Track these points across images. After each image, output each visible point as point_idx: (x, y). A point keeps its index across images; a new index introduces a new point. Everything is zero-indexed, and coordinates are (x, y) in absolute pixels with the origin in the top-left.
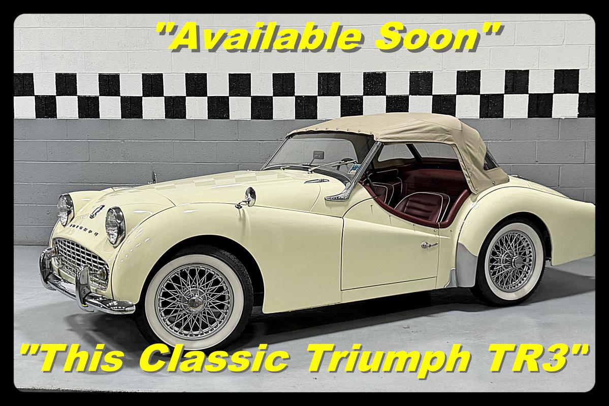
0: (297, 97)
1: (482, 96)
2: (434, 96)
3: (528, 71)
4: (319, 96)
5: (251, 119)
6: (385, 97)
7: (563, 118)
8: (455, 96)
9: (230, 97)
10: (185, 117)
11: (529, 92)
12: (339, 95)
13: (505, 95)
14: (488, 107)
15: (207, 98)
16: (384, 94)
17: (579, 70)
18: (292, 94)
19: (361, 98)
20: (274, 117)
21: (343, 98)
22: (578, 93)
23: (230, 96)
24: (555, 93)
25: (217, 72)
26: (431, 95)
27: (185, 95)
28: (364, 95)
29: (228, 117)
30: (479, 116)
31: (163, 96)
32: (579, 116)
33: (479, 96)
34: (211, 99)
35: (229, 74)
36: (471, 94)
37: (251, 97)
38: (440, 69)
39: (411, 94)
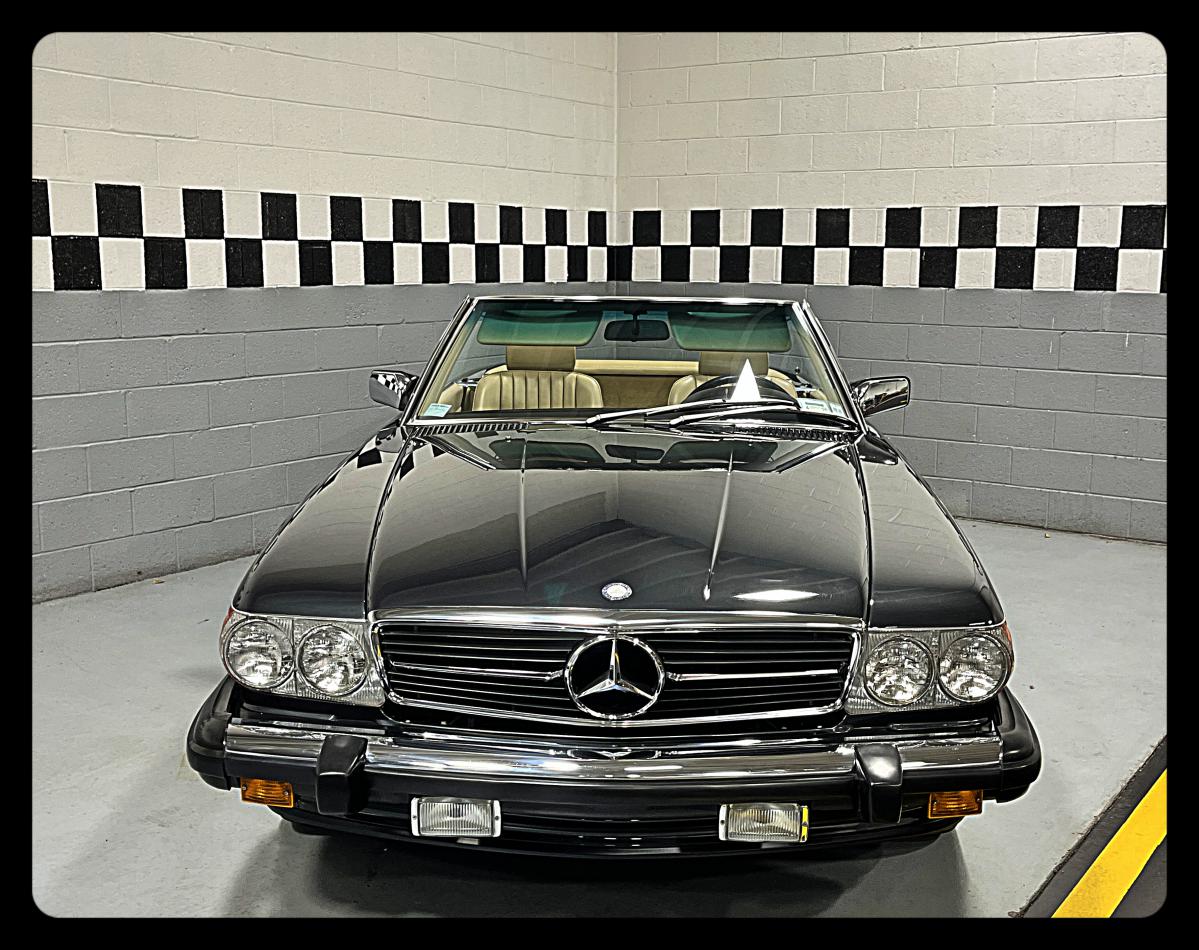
0: (228, 241)
1: (477, 247)
2: (424, 244)
3: (520, 209)
4: (265, 238)
5: (147, 288)
6: (361, 244)
7: (555, 282)
8: (447, 245)
9: (101, 240)
11: (524, 242)
12: (295, 238)
13: (501, 247)
14: (484, 265)
16: (359, 238)
17: (565, 211)
18: (220, 234)
19: (328, 244)
20: (189, 284)
22: (564, 244)
23: (101, 235)
24: (547, 244)
25: (69, 178)
26: (419, 241)
28: (335, 238)
29: (100, 288)
30: (474, 278)
32: (569, 279)
33: (473, 247)
34: (59, 244)
35: (97, 186)
36: (465, 242)
37: (144, 238)
38: (429, 198)
39: (395, 240)
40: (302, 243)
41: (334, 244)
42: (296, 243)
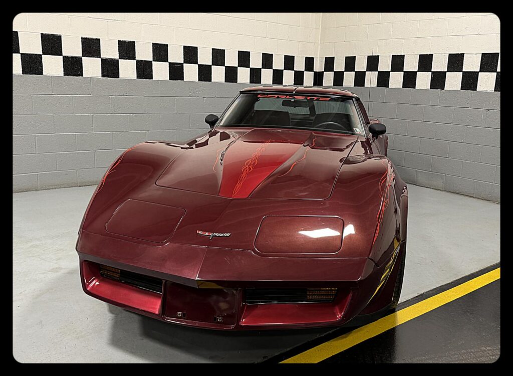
0: (138, 62)
1: (251, 69)
2: (226, 67)
3: (272, 55)
4: (153, 61)
5: (102, 77)
6: (197, 65)
8: (236, 68)
9: (83, 58)
10: (42, 73)
11: (273, 68)
12: (167, 61)
13: (262, 69)
14: (254, 76)
15: (62, 57)
17: (294, 56)
18: (134, 58)
19: (182, 65)
20: (120, 76)
21: (170, 64)
22: (293, 70)
23: (83, 56)
24: (285, 69)
25: (70, 35)
26: (224, 65)
27: (42, 53)
28: (185, 62)
29: (82, 76)
30: (249, 82)
31: (19, 53)
32: (294, 84)
33: (249, 69)
34: (66, 59)
35: (82, 38)
36: (245, 67)
38: (229, 48)
39: (213, 65)
40: (170, 63)
41: (184, 64)
42: (168, 63)
